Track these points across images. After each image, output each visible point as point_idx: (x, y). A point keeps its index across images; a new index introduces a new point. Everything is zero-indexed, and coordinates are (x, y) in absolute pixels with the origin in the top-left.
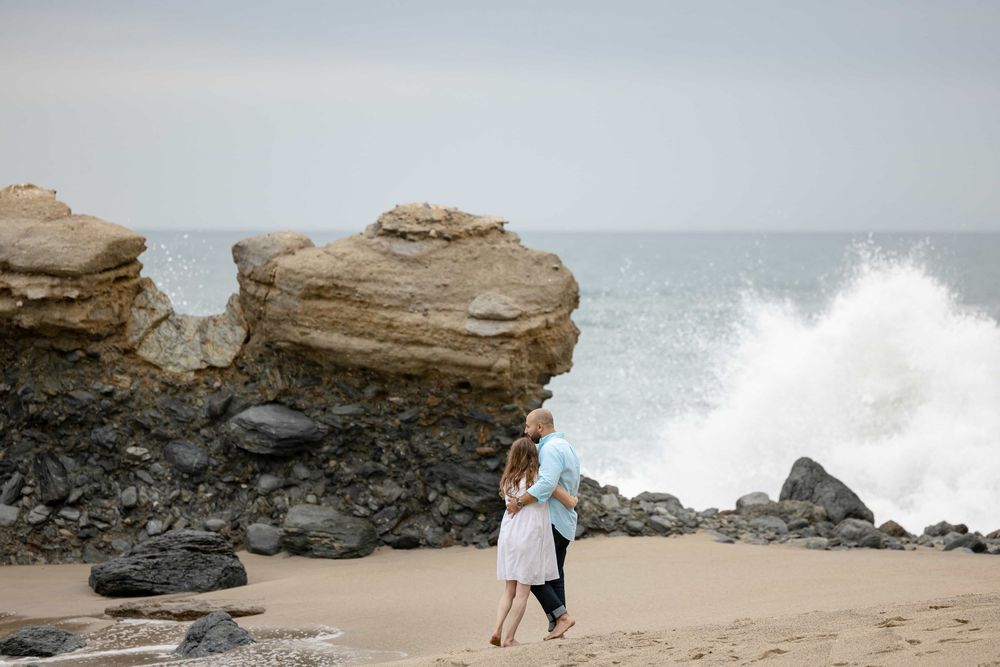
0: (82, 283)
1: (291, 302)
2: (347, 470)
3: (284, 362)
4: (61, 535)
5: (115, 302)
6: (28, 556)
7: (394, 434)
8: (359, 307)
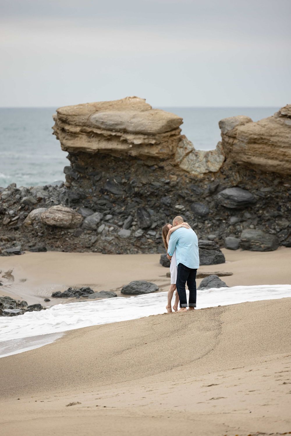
0: (157, 137)
1: (243, 145)
2: (267, 215)
3: (240, 170)
4: (148, 242)
5: (170, 145)
6: (135, 251)
7: (286, 200)
8: (271, 147)
